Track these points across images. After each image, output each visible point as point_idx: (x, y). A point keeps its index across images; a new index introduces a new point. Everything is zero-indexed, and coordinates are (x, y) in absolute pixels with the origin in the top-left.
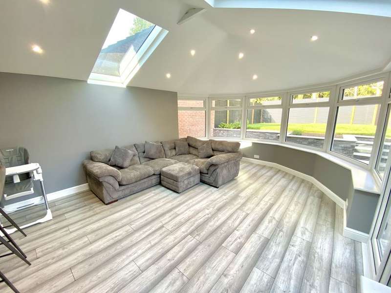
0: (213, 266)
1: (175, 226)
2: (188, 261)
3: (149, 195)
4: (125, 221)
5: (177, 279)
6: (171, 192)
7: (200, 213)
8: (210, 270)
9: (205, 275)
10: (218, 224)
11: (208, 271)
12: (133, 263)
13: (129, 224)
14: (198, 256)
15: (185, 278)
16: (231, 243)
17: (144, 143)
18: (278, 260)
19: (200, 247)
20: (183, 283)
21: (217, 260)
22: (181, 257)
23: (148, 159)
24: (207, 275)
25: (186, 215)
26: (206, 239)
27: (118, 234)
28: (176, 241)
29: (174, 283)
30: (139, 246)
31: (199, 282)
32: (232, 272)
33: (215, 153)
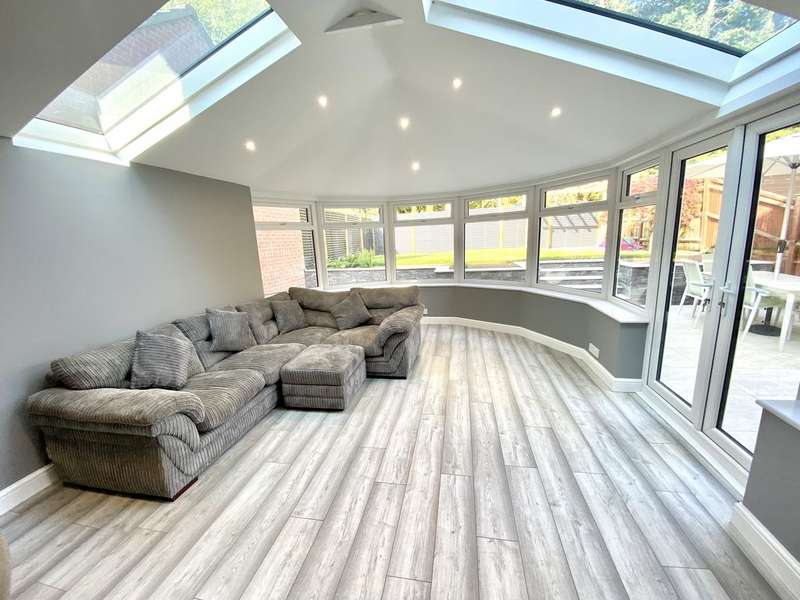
0: (526, 502)
1: (399, 470)
2: (484, 515)
3: (274, 438)
4: (272, 513)
5: (501, 554)
6: (321, 415)
7: (421, 431)
8: (528, 509)
9: (531, 520)
10: (466, 435)
11: (528, 512)
12: (393, 582)
13: (291, 512)
14: (490, 499)
15: (509, 543)
16: (513, 454)
17: (204, 314)
18: (586, 450)
19: (479, 484)
20: (516, 552)
21: (523, 491)
22: (466, 516)
23: (223, 355)
24: (533, 519)
25: (398, 444)
26: (474, 467)
27: (287, 549)
28: (430, 495)
29: (502, 562)
30: (367, 542)
31: (533, 536)
32: (557, 495)
33: (375, 314)
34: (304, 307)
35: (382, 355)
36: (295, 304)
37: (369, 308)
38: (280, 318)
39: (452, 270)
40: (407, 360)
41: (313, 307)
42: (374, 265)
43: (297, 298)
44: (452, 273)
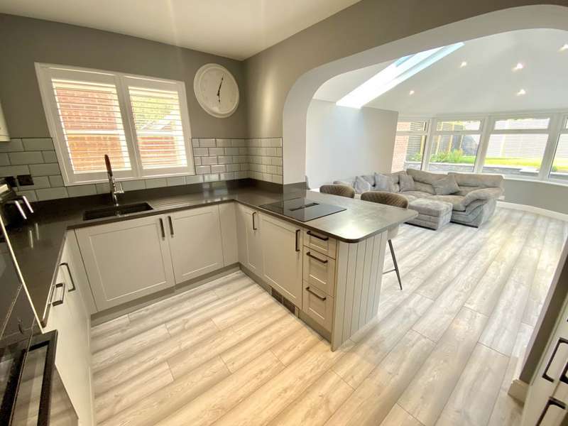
17: (373, 174)
33: (462, 189)
34: (415, 180)
35: (465, 211)
36: (410, 177)
37: (459, 186)
38: (402, 183)
39: (538, 172)
40: (481, 217)
41: (421, 180)
42: (461, 162)
43: (411, 174)
44: (537, 174)
